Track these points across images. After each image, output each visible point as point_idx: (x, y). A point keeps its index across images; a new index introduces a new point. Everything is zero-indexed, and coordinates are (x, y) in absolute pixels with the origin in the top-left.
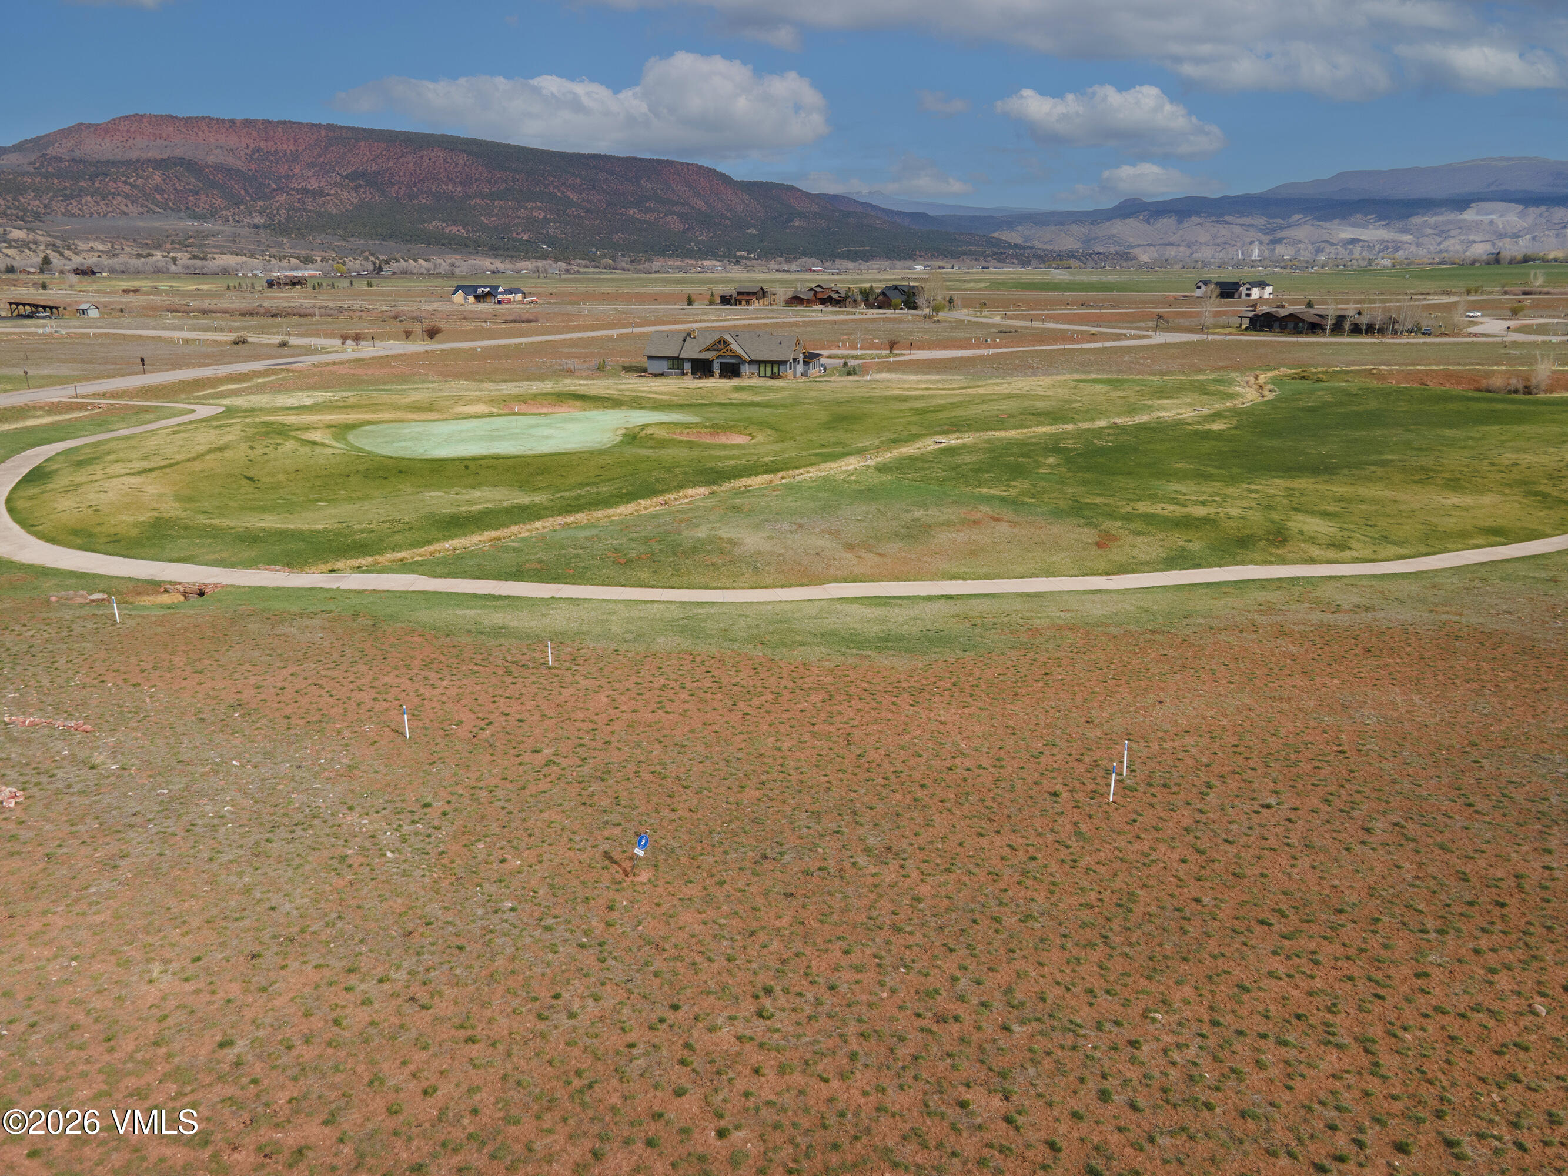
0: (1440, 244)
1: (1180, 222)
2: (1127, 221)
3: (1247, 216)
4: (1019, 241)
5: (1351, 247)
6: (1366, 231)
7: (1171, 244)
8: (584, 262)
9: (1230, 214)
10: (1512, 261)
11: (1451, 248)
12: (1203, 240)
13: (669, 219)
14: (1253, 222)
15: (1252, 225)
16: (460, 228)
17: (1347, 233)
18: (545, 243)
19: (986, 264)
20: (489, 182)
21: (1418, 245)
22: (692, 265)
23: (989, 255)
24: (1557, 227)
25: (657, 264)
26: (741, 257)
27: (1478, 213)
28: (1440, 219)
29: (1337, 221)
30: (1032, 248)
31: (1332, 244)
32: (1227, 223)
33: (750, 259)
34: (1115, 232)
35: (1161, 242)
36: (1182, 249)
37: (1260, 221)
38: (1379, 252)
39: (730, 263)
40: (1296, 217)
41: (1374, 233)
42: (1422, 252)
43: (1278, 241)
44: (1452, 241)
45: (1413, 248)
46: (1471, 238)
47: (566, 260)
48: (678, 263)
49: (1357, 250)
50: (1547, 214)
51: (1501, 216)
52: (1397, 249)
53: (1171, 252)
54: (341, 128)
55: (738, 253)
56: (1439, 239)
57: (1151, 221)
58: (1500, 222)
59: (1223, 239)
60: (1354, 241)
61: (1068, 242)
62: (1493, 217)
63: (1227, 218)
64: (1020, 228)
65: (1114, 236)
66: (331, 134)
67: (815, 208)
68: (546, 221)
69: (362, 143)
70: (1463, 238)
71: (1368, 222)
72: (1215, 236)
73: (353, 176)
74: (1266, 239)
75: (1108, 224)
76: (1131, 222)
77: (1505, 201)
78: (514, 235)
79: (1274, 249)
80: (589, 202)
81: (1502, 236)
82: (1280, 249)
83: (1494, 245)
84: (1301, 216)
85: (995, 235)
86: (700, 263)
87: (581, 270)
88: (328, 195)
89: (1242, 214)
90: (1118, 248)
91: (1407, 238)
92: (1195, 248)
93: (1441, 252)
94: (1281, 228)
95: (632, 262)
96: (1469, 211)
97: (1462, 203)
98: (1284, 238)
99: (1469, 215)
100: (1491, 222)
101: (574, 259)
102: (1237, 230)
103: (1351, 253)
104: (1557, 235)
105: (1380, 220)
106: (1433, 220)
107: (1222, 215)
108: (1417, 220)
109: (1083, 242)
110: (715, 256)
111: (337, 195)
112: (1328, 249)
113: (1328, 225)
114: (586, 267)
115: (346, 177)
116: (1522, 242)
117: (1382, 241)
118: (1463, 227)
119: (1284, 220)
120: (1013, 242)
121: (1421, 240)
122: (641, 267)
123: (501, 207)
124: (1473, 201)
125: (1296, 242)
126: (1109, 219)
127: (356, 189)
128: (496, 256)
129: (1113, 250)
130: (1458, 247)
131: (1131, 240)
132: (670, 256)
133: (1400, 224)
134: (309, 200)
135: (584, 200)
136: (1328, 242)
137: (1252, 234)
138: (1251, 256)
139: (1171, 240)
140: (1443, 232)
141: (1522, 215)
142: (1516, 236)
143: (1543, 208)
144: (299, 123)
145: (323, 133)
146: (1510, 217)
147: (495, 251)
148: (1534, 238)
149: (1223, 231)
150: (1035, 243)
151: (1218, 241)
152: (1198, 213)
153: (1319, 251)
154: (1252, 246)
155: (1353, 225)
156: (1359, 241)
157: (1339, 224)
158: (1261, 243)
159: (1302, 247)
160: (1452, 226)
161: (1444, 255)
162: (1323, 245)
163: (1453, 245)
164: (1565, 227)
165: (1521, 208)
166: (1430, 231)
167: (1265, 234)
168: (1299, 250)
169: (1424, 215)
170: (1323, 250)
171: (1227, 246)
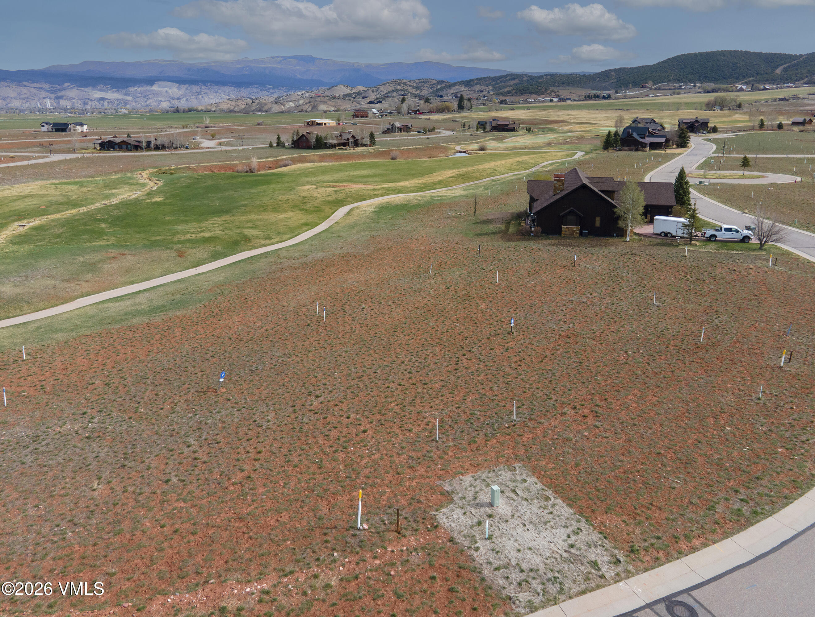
0: (146, 102)
5: (102, 102)
6: (108, 94)
9: (26, 81)
10: (184, 111)
11: (152, 104)
12: (12, 96)
14: (41, 86)
15: (42, 88)
17: (97, 94)
21: (136, 102)
24: (196, 94)
27: (159, 87)
28: (142, 89)
29: (90, 88)
31: (92, 100)
32: (25, 86)
37: (46, 86)
38: (117, 105)
40: (67, 85)
41: (112, 95)
42: (139, 106)
43: (61, 97)
44: (151, 100)
45: (134, 104)
46: (160, 99)
49: (106, 104)
50: (189, 88)
51: (170, 89)
52: (126, 104)
56: (145, 100)
58: (170, 91)
59: (26, 96)
60: (103, 99)
62: (166, 89)
63: (24, 83)
70: (156, 99)
71: (107, 88)
72: (19, 94)
74: (53, 96)
77: (169, 81)
79: (59, 103)
81: (173, 98)
82: (63, 103)
83: (170, 103)
84: (69, 84)
89: (34, 82)
91: (129, 98)
92: (8, 101)
93: (147, 106)
94: (60, 90)
96: (155, 86)
97: (151, 81)
98: (63, 96)
99: (155, 88)
100: (166, 91)
102: (33, 90)
103: (103, 105)
104: (196, 98)
105: (113, 88)
106: (139, 89)
107: (21, 82)
108: (132, 89)
112: (90, 103)
113: (86, 89)
116: (183, 101)
117: (118, 100)
118: (156, 94)
119: (59, 85)
121: (136, 99)
124: (155, 80)
125: (71, 99)
130: (155, 103)
133: (124, 91)
136: (89, 99)
137: (43, 94)
138: (46, 106)
140: (146, 96)
141: (179, 88)
142: (179, 99)
143: (187, 85)
146: (174, 90)
148: (187, 100)
149: (24, 91)
151: (23, 96)
152: (5, 80)
153: (85, 104)
154: (45, 100)
155: (101, 90)
156: (106, 99)
157: (92, 90)
158: (50, 98)
159: (75, 101)
160: (149, 93)
161: (150, 107)
162: (87, 101)
163: (152, 102)
164: (198, 95)
165: (178, 85)
166: (140, 95)
167: (51, 93)
168: (74, 103)
169: (134, 87)
170: (87, 104)
171: (29, 100)
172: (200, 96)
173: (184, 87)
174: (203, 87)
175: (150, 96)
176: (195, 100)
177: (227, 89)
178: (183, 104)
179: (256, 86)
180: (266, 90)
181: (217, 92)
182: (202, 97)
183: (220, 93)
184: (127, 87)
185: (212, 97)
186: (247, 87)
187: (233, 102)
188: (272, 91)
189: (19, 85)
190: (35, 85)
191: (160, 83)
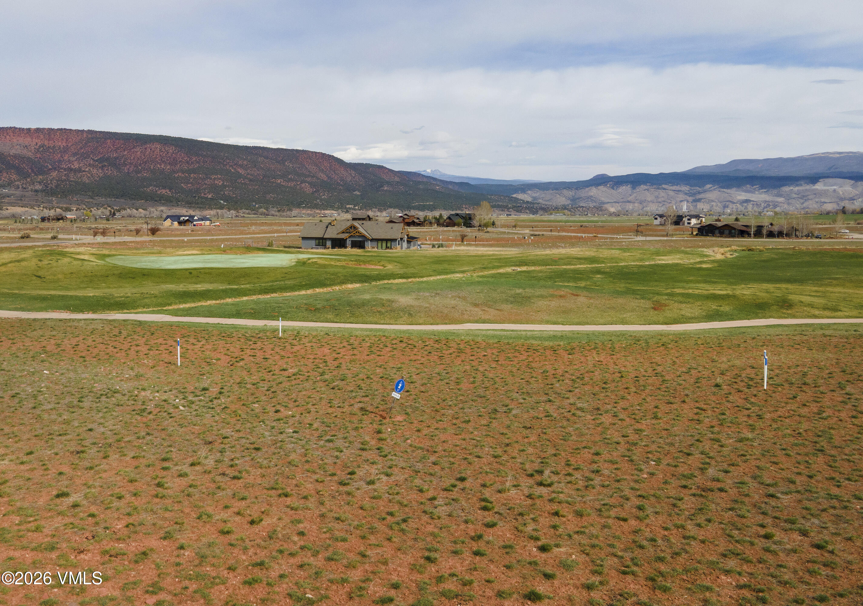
0: (803, 203)
1: (634, 188)
2: (599, 187)
3: (677, 185)
4: (530, 199)
5: (746, 204)
6: (754, 195)
7: (629, 202)
8: (247, 211)
9: (666, 184)
11: (811, 206)
12: (650, 199)
13: (303, 185)
14: (680, 189)
15: (681, 191)
16: (168, 191)
17: (742, 196)
18: (222, 200)
19: (509, 213)
20: (188, 162)
21: (789, 204)
22: (318, 213)
23: (510, 208)
25: (295, 212)
26: (350, 208)
27: (824, 186)
28: (800, 188)
29: (734, 189)
30: (538, 204)
31: (734, 203)
32: (664, 189)
33: (355, 210)
34: (592, 194)
35: (622, 200)
36: (636, 205)
37: (686, 188)
38: (764, 208)
39: (343, 212)
40: (708, 186)
41: (760, 196)
42: (792, 208)
43: (699, 200)
44: (810, 202)
45: (786, 206)
46: (823, 200)
47: (235, 209)
48: (309, 212)
49: (750, 207)
51: (841, 187)
52: (775, 206)
53: (630, 207)
54: (96, 132)
55: (348, 206)
56: (802, 201)
57: (615, 188)
58: (840, 191)
59: (663, 199)
60: (747, 201)
61: (561, 200)
62: (835, 187)
63: (664, 186)
64: (529, 192)
65: (591, 196)
66: (90, 136)
67: (397, 179)
68: (224, 186)
69: (109, 141)
70: (817, 200)
71: (755, 189)
72: (657, 197)
73: (101, 160)
74: (690, 199)
75: (587, 189)
76: (601, 188)
77: (840, 178)
78: (202, 195)
79: (696, 205)
80: (251, 175)
81: (842, 199)
82: (700, 206)
83: (838, 204)
84: (711, 186)
85: (514, 196)
86: (323, 212)
87: (246, 216)
88: (84, 171)
89: (673, 184)
90: (595, 204)
91: (781, 199)
92: (645, 204)
93: (804, 208)
94: (699, 193)
95: (279, 211)
96: (819, 184)
97: (814, 179)
98: (702, 199)
99: (819, 186)
101: (241, 209)
102: (671, 193)
103: (746, 208)
105: (762, 189)
106: (796, 189)
107: (660, 184)
108: (786, 189)
109: (572, 200)
110: (332, 208)
111: (89, 172)
112: (731, 205)
113: (729, 191)
114: (249, 214)
115: (97, 161)
116: (856, 202)
117: (766, 201)
119: (699, 187)
120: (526, 200)
121: (790, 201)
122: (285, 214)
123: (195, 178)
124: (820, 178)
125: (710, 201)
126: (588, 187)
127: (102, 168)
128: (190, 208)
129: (592, 205)
130: (815, 206)
131: (603, 199)
132: (304, 208)
133: (775, 191)
134: (72, 175)
135: (248, 174)
136: (730, 201)
137: (681, 196)
138: (682, 209)
139: (629, 199)
140: (804, 196)
141: (853, 186)
142: (852, 199)
144: (71, 130)
145: (85, 135)
146: (846, 188)
147: (190, 204)
149: (662, 193)
150: (540, 201)
151: (660, 200)
152: (645, 183)
153: (725, 207)
154: (682, 204)
155: (747, 191)
156: (750, 201)
157: (736, 191)
158: (688, 202)
159: (714, 204)
160: (809, 193)
161: (807, 210)
162: (727, 203)
163: (811, 204)
165: (853, 182)
166: (795, 196)
167: (689, 196)
168: (713, 206)
169: (790, 186)
170: (727, 206)
171: (665, 203)
175: (810, 197)
184: (780, 186)
189: (658, 188)
190: (674, 188)
191: (827, 180)
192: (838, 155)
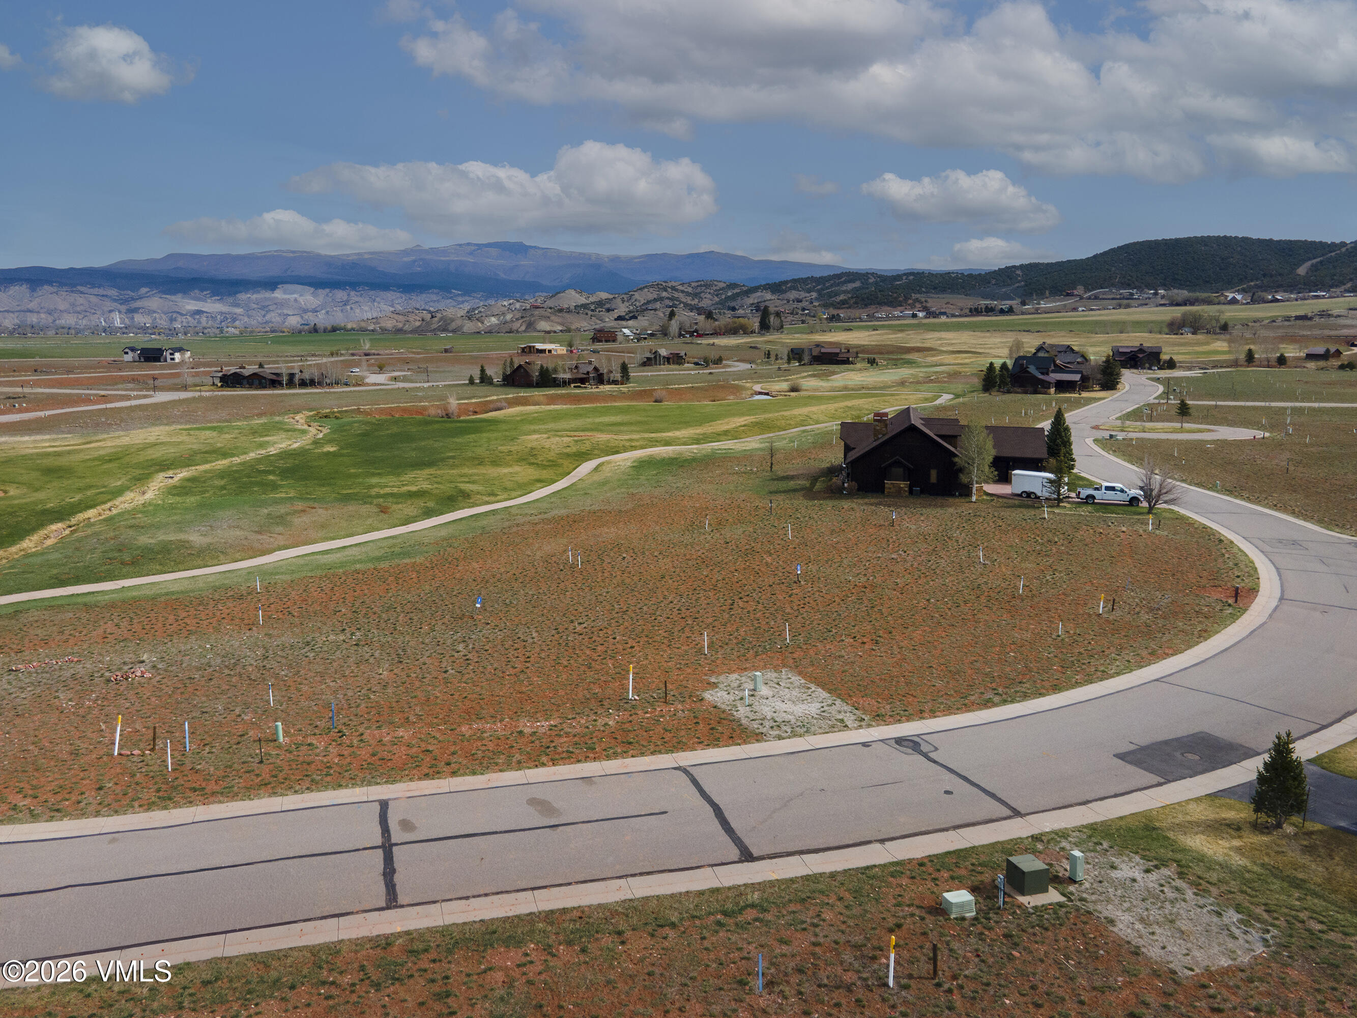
0: (264, 316)
1: (33, 290)
3: (99, 288)
5: (198, 317)
6: (207, 305)
7: (30, 311)
9: (82, 285)
10: (325, 330)
11: (273, 320)
12: (62, 307)
14: (105, 293)
15: (106, 296)
17: (191, 305)
21: (249, 316)
24: (341, 304)
27: (285, 293)
28: (259, 296)
29: (180, 295)
31: (182, 315)
32: (82, 293)
35: (19, 308)
36: (43, 316)
37: (113, 292)
38: (221, 322)
40: (144, 290)
41: (213, 306)
42: (254, 323)
43: (135, 310)
44: (273, 314)
45: (246, 319)
46: (285, 312)
49: (204, 320)
50: (331, 295)
51: (301, 295)
52: (234, 320)
53: (34, 319)
56: (263, 313)
58: (301, 300)
59: (82, 308)
60: (199, 312)
62: (295, 296)
63: (79, 288)
70: (280, 312)
71: (206, 297)
72: (73, 305)
74: (123, 308)
77: (298, 285)
79: (133, 318)
81: (305, 311)
82: (139, 319)
83: (302, 317)
84: (147, 289)
89: (93, 286)
91: (239, 311)
92: (56, 315)
93: (266, 322)
94: (133, 299)
96: (277, 291)
97: (272, 284)
98: (139, 308)
99: (278, 294)
100: (296, 300)
102: (94, 299)
103: (199, 322)
104: (342, 311)
105: (214, 296)
106: (254, 297)
107: (75, 286)
108: (243, 297)
112: (180, 318)
113: (173, 298)
116: (321, 315)
117: (221, 313)
118: (280, 304)
119: (133, 292)
121: (250, 312)
124: (278, 284)
125: (151, 312)
130: (278, 319)
133: (231, 300)
136: (178, 313)
137: (108, 305)
138: (113, 323)
139: (29, 307)
140: (264, 307)
141: (314, 295)
142: (315, 311)
143: (328, 290)
146: (307, 298)
148: (327, 312)
149: (80, 300)
151: (78, 309)
152: (50, 283)
153: (172, 320)
154: (112, 315)
155: (194, 299)
156: (203, 312)
157: (183, 298)
158: (120, 312)
159: (157, 316)
160: (270, 303)
161: (271, 325)
162: (174, 316)
163: (274, 317)
164: (345, 304)
165: (312, 289)
166: (255, 306)
167: (121, 304)
168: (155, 319)
169: (246, 293)
170: (175, 320)
171: (88, 314)
172: (348, 307)
173: (322, 293)
174: (353, 293)
175: (271, 308)
176: (340, 314)
177: (390, 295)
178: (322, 319)
179: (435, 291)
180: (451, 298)
181: (374, 301)
182: (351, 308)
183: (379, 303)
184: (236, 293)
185: (367, 308)
186: (421, 293)
187: (401, 317)
188: (460, 299)
189: (72, 291)
190: (96, 291)
191: (286, 286)
192: (291, 255)
